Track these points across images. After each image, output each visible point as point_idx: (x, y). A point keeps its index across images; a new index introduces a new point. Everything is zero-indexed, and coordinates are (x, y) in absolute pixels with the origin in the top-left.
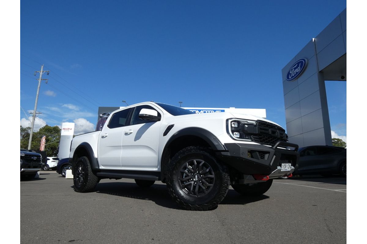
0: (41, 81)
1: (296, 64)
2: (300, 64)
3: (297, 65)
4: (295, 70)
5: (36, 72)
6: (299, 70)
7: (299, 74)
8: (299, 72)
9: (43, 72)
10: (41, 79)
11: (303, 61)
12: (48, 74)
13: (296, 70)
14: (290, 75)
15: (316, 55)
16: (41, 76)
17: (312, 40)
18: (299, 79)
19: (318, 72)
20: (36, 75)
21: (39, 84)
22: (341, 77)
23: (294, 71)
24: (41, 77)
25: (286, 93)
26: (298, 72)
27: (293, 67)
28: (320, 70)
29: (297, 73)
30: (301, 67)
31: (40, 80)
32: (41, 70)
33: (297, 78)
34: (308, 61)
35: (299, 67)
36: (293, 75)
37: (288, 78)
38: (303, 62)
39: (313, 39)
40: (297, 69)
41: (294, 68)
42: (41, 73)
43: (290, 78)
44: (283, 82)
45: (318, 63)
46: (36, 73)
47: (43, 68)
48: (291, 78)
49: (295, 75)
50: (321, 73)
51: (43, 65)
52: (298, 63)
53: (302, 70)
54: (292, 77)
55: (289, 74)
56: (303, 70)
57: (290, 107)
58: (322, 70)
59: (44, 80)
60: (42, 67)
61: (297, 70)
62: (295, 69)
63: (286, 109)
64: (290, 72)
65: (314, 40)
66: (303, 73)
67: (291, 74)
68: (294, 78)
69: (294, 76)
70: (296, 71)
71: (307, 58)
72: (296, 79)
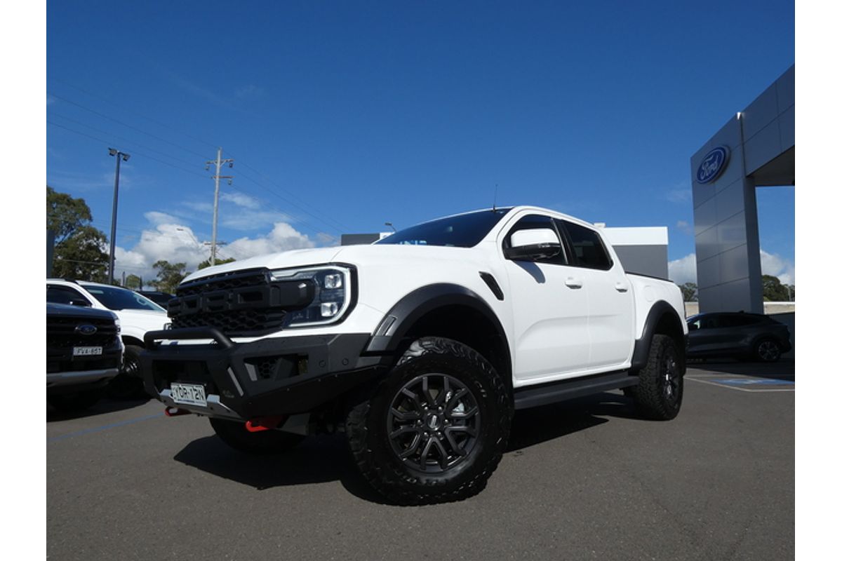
0: (219, 181)
1: (711, 156)
2: (717, 156)
4: (709, 165)
5: (209, 163)
6: (716, 167)
7: (717, 174)
8: (716, 170)
9: (221, 162)
10: (220, 177)
11: (722, 152)
12: (231, 167)
13: (711, 166)
14: (702, 173)
15: (743, 144)
16: (218, 171)
17: (736, 116)
18: (716, 183)
19: (744, 177)
20: (210, 168)
21: (217, 186)
23: (709, 168)
24: (220, 173)
25: (697, 205)
26: (714, 169)
27: (708, 158)
28: (748, 174)
29: (713, 172)
30: (719, 162)
31: (218, 179)
32: (217, 159)
33: (714, 181)
35: (716, 162)
36: (707, 175)
37: (699, 178)
39: (739, 114)
40: (713, 165)
41: (709, 162)
42: (218, 165)
43: (702, 178)
44: (692, 185)
46: (208, 165)
47: (221, 155)
48: (704, 179)
49: (710, 175)
50: (750, 177)
51: (221, 148)
52: (715, 154)
54: (706, 178)
55: (700, 171)
56: (722, 169)
57: (702, 233)
59: (224, 177)
60: (219, 152)
62: (711, 162)
63: (697, 235)
64: (703, 169)
65: (741, 116)
67: (703, 171)
68: (709, 181)
69: (708, 177)
70: (711, 168)
72: (712, 183)
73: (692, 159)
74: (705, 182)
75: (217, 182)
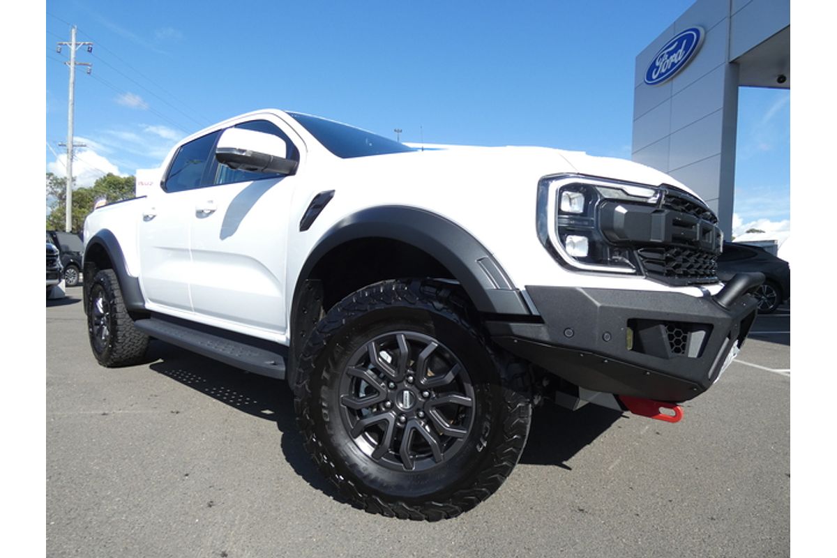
0: (75, 68)
2: (685, 41)
3: (676, 43)
4: (668, 58)
5: (60, 44)
6: (680, 58)
7: (679, 67)
8: (679, 61)
9: (77, 45)
10: (75, 64)
12: (90, 51)
13: (671, 57)
14: (655, 70)
15: (731, 17)
16: (73, 56)
18: (675, 80)
19: (727, 63)
21: (72, 74)
22: (777, 78)
23: (668, 61)
24: (75, 58)
25: (639, 114)
26: (676, 62)
27: (666, 49)
29: (673, 64)
30: (686, 49)
31: (72, 64)
32: (71, 41)
33: (672, 78)
34: (706, 33)
35: (681, 51)
36: (663, 71)
37: (649, 77)
38: (693, 35)
40: (675, 55)
41: (668, 53)
42: (73, 48)
43: (654, 77)
44: (635, 89)
45: (729, 40)
46: (59, 46)
47: (76, 34)
48: (656, 79)
49: (668, 71)
50: (734, 64)
51: (76, 27)
52: (680, 41)
53: (686, 59)
54: (660, 75)
55: (653, 67)
56: (690, 58)
57: (643, 148)
58: (738, 58)
59: (80, 64)
60: (73, 31)
61: (675, 58)
62: (670, 54)
63: (635, 152)
64: (657, 64)
66: (689, 63)
68: (664, 79)
69: (663, 74)
70: (672, 61)
71: (703, 26)
72: (669, 80)
73: (637, 58)
74: (661, 81)
75: (72, 69)
